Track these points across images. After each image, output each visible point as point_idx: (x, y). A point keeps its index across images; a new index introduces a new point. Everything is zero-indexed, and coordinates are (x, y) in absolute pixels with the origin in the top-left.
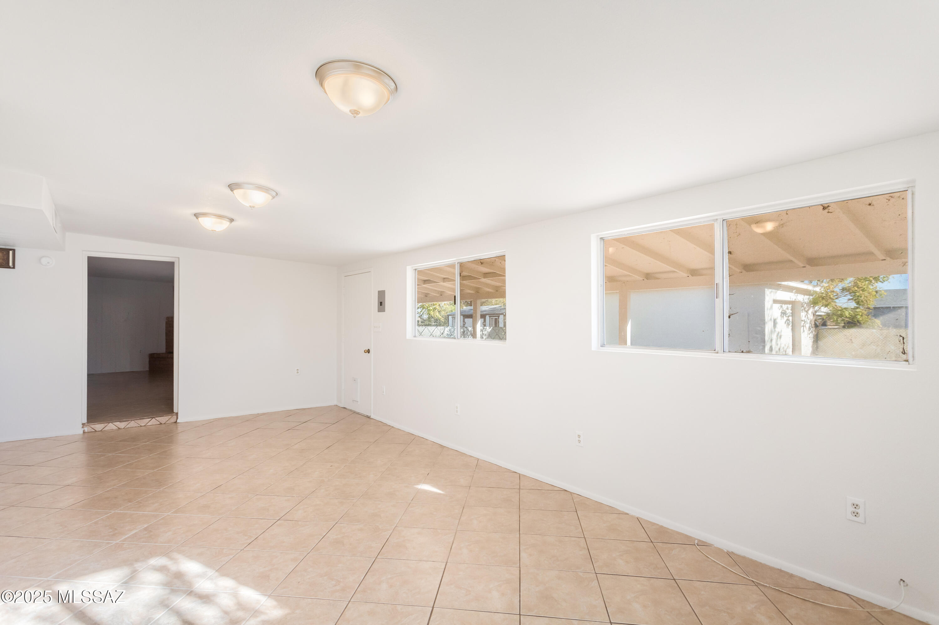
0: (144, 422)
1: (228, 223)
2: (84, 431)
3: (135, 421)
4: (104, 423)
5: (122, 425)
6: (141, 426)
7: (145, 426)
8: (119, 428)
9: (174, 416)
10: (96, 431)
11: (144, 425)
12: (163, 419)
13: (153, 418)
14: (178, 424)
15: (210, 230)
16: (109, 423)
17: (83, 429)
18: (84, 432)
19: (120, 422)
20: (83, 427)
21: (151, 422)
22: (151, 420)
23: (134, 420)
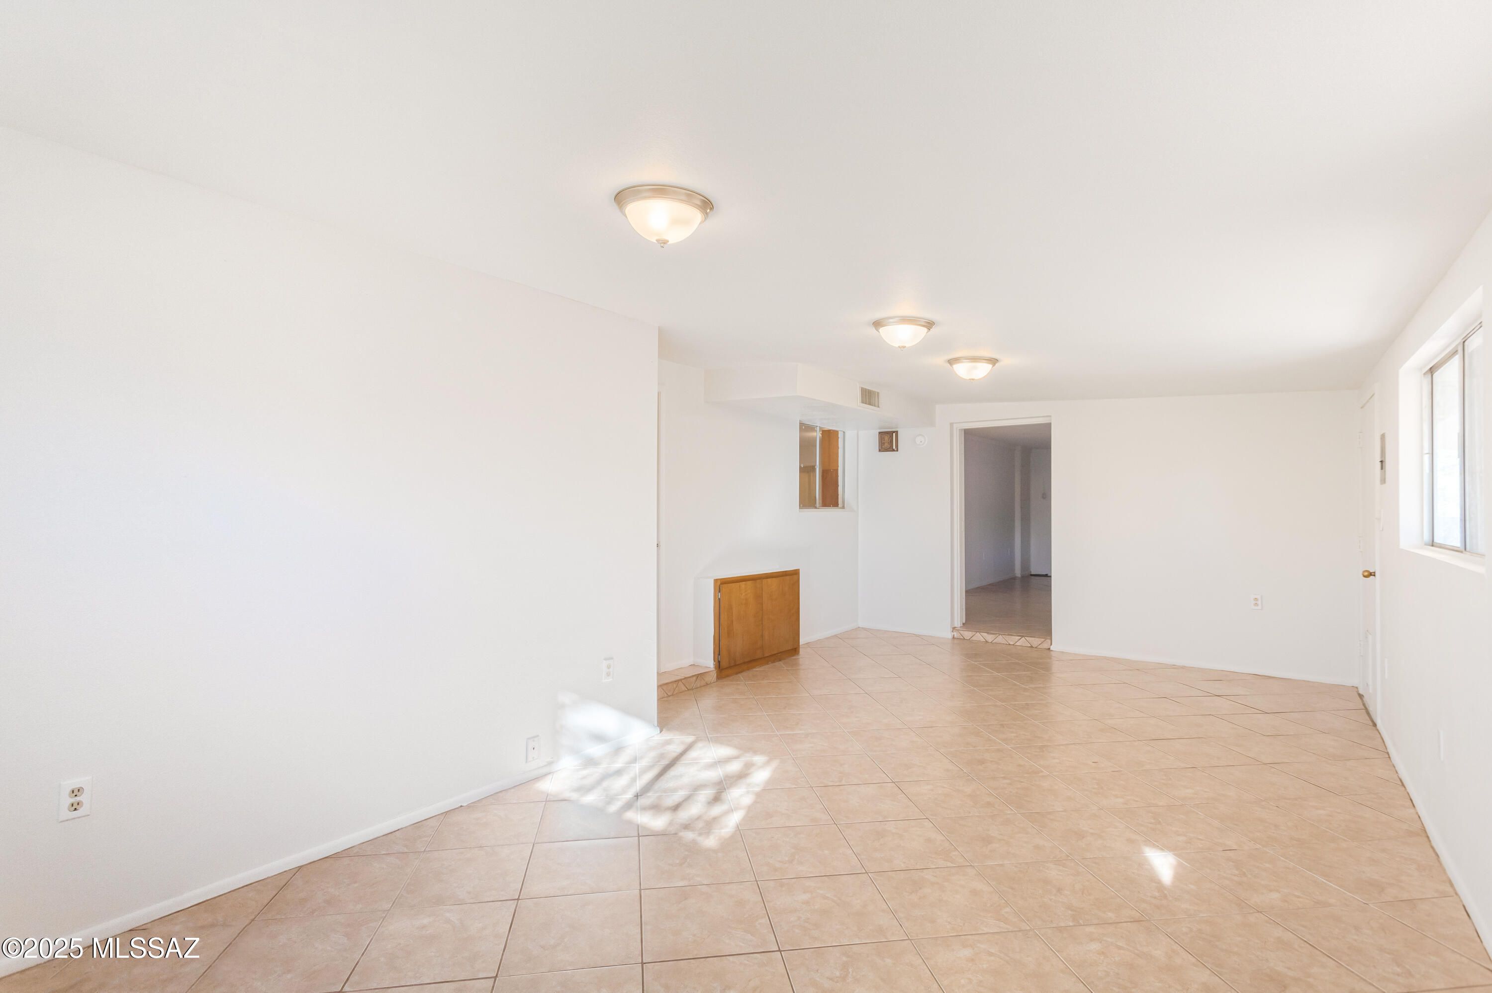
0: (1013, 639)
1: (990, 366)
2: (954, 636)
3: (1004, 636)
4: (972, 631)
5: (990, 638)
6: (1009, 644)
7: (1013, 645)
8: (987, 641)
9: (1047, 640)
10: (964, 639)
11: (1012, 643)
12: (1035, 641)
13: (1022, 636)
14: (1052, 653)
15: (968, 379)
16: (977, 632)
17: (953, 634)
18: (954, 638)
19: (988, 633)
20: (953, 632)
21: (1020, 641)
22: (1021, 639)
23: (1002, 635)
